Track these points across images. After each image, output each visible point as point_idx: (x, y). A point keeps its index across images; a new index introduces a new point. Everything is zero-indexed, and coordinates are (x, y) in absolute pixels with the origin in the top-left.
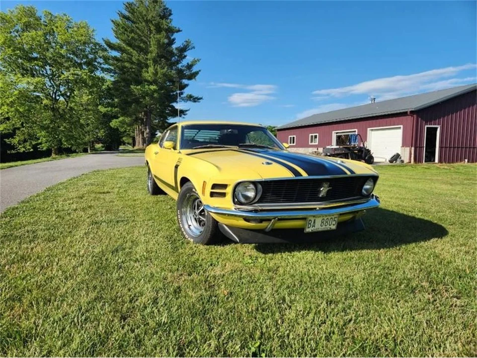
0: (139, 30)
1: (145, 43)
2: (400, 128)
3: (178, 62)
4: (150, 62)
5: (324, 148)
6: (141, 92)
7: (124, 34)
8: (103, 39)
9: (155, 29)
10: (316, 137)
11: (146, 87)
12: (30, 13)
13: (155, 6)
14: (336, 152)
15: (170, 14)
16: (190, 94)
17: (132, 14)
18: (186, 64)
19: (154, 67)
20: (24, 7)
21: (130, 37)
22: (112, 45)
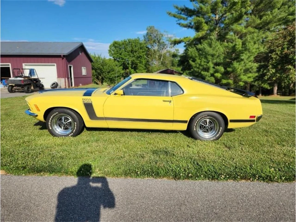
2: (54, 65)
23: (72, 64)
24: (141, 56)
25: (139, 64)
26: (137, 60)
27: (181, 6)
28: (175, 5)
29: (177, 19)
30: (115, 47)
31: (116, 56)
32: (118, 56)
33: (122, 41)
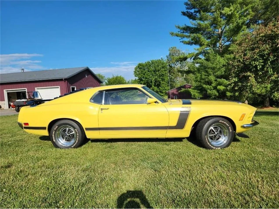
2: (58, 87)
23: (75, 86)
24: (163, 75)
25: (161, 82)
26: (159, 78)
27: (182, 25)
28: (177, 25)
29: (180, 38)
30: (140, 68)
31: (140, 76)
32: (142, 76)
33: (146, 63)
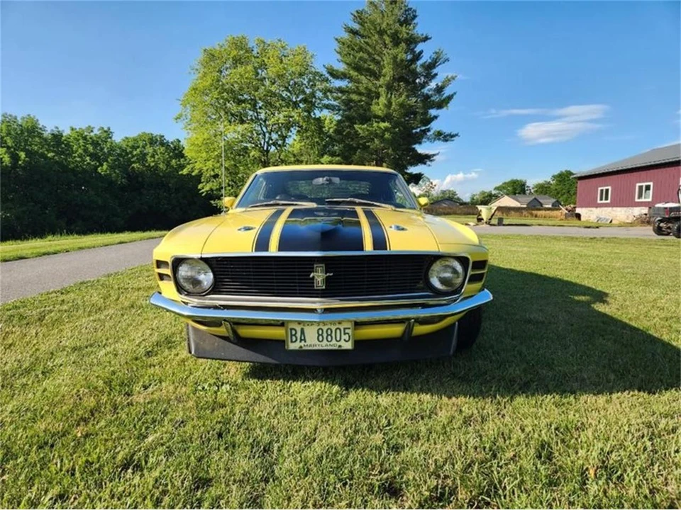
0: (370, 46)
1: (377, 63)
3: (423, 85)
4: (382, 90)
5: (650, 208)
6: (367, 133)
7: (350, 54)
8: (324, 66)
9: (391, 42)
10: (648, 188)
11: (375, 125)
12: (239, 44)
13: (393, 8)
14: (673, 214)
15: (415, 17)
16: (438, 130)
17: (361, 24)
18: (435, 87)
19: (387, 96)
20: (234, 38)
21: (357, 58)
22: (334, 73)
